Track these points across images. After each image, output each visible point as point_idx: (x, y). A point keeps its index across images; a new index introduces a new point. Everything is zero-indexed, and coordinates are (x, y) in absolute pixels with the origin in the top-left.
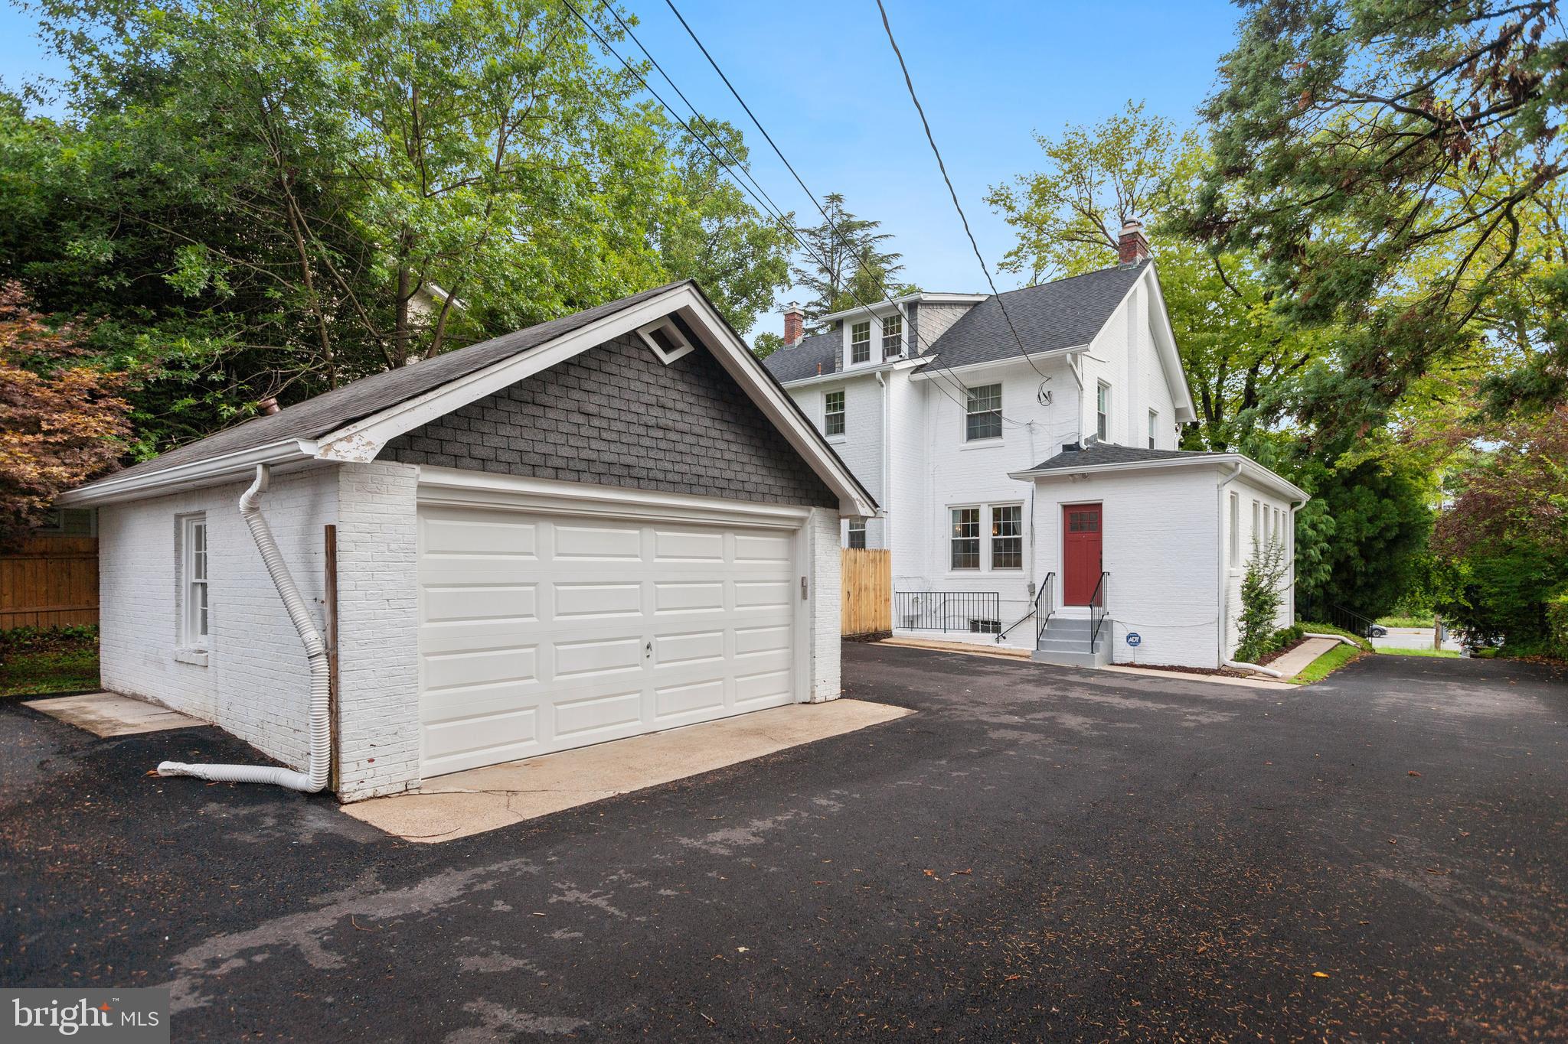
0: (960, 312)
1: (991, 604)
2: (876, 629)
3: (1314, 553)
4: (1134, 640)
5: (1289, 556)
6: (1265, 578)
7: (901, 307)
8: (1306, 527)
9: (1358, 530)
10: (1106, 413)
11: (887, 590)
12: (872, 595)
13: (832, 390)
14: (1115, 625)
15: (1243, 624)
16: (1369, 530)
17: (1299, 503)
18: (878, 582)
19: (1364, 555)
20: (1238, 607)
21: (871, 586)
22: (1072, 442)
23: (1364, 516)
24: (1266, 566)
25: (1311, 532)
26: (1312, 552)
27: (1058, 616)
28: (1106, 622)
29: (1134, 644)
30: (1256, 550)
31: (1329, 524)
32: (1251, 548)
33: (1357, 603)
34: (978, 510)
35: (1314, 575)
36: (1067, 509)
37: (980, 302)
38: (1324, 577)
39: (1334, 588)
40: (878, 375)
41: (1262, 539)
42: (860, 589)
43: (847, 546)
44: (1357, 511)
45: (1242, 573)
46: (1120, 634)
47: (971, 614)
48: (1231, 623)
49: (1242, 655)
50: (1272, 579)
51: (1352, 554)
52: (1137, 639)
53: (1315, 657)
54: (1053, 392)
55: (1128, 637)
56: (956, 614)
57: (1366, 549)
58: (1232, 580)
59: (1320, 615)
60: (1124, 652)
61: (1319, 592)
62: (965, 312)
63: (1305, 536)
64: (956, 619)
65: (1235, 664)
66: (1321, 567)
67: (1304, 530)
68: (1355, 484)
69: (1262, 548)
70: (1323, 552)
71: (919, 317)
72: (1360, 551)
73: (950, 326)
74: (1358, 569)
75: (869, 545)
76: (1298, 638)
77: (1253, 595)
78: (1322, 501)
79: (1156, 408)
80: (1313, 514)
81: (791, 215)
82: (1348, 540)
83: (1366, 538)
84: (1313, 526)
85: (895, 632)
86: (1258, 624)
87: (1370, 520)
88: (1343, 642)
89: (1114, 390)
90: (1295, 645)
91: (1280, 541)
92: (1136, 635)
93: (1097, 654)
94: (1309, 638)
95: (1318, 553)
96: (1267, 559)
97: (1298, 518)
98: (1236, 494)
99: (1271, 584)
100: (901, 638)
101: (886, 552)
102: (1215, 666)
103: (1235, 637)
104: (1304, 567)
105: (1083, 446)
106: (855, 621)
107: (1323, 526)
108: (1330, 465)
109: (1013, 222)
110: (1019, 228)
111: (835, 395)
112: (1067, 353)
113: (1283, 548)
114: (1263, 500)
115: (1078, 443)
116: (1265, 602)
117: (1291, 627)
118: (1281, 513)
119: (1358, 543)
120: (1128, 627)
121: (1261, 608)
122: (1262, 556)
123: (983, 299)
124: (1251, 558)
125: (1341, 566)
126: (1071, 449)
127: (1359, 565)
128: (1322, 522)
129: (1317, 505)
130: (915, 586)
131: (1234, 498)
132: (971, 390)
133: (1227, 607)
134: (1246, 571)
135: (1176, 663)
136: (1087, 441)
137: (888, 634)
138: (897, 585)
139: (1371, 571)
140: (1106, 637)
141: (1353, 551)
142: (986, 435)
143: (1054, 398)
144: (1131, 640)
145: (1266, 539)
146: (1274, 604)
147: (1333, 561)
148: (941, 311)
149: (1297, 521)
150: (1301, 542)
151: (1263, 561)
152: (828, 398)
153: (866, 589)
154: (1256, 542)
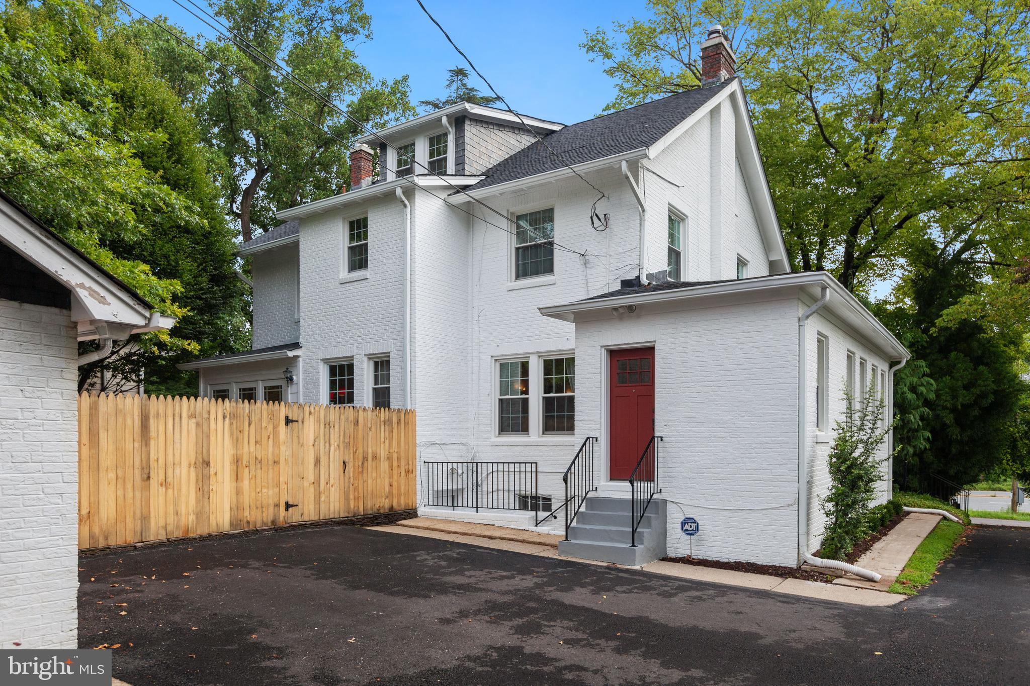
0: (527, 141)
1: (529, 475)
2: (391, 508)
3: (913, 418)
4: (690, 526)
5: (887, 418)
6: (860, 446)
7: (444, 120)
8: (906, 389)
9: (954, 397)
10: (681, 250)
11: (411, 457)
12: (385, 465)
13: (356, 215)
14: (670, 506)
15: (830, 506)
16: (965, 397)
17: (899, 362)
18: (394, 448)
19: (960, 422)
20: (825, 484)
21: (383, 454)
22: (631, 276)
23: (960, 383)
24: (861, 429)
25: (910, 396)
26: (912, 418)
27: (601, 494)
28: (657, 503)
29: (690, 533)
30: (850, 408)
31: (929, 387)
32: (844, 405)
33: (952, 472)
34: (527, 362)
35: (914, 443)
36: (615, 354)
37: (553, 132)
38: (922, 444)
39: (930, 457)
40: (399, 192)
41: (857, 395)
42: (365, 459)
43: (371, 405)
44: (952, 377)
45: (830, 436)
46: (674, 518)
47: (517, 488)
48: (816, 504)
49: (830, 549)
50: (869, 447)
51: (948, 422)
52: (694, 525)
53: (918, 541)
54: (611, 216)
55: (684, 524)
56: (501, 487)
57: (961, 416)
58: (819, 447)
59: (915, 484)
60: (679, 544)
61: (914, 461)
62: (533, 140)
63: (904, 399)
64: (501, 493)
65: (819, 561)
66: (920, 434)
67: (903, 393)
68: (951, 351)
69: (857, 406)
70: (922, 418)
71: (467, 133)
72: (955, 419)
73: (513, 153)
74: (955, 437)
75: (394, 404)
76: (898, 514)
77: (843, 468)
78: (922, 363)
79: (746, 255)
80: (912, 375)
81: (405, 79)
82: (945, 408)
83: (962, 405)
84: (913, 389)
85: (421, 511)
86: (850, 506)
87: (966, 387)
88: (945, 518)
89: (691, 223)
90: (894, 523)
91: (878, 396)
92: (692, 521)
93: (640, 548)
94: (908, 513)
95: (918, 418)
96: (862, 419)
97: (898, 380)
98: (826, 337)
99: (867, 452)
100: (428, 518)
101: (407, 412)
102: (793, 563)
103: (820, 523)
104: (902, 433)
105: (644, 281)
106: (356, 499)
107: (923, 389)
108: (925, 331)
109: (611, 72)
110: (618, 79)
111: (358, 221)
112: (621, 161)
113: (882, 406)
114: (859, 353)
115: (638, 278)
116: (860, 477)
117: (889, 502)
118: (879, 372)
119: (954, 410)
120: (685, 509)
121: (853, 486)
122: (857, 416)
123: (556, 128)
124: (843, 418)
125: (939, 433)
126: (630, 285)
127: (955, 433)
128: (922, 385)
129: (917, 367)
130: (454, 455)
131: (822, 342)
132: (519, 218)
133: (810, 483)
134: (835, 435)
135: (744, 558)
136: (649, 276)
137: (412, 513)
138: (424, 454)
139: (966, 438)
140: (654, 523)
141: (949, 419)
142: (536, 272)
143: (612, 222)
144: (687, 527)
145: (862, 392)
146: (871, 480)
147: (929, 429)
148: (500, 134)
149: (896, 384)
150: (900, 406)
151: (858, 423)
152: (352, 224)
153: (375, 457)
154: (849, 399)
